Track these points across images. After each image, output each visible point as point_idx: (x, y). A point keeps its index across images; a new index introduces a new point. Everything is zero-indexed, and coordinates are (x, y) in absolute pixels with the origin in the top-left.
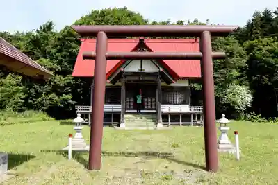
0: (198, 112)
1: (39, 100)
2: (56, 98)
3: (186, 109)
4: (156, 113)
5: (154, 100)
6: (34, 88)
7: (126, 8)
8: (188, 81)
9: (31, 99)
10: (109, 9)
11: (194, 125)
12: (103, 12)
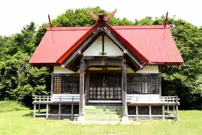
0: (170, 103)
1: (15, 90)
2: (31, 89)
3: (156, 99)
4: (121, 104)
5: (119, 89)
6: (11, 79)
7: (98, 7)
8: (157, 67)
9: (9, 90)
10: (84, 9)
11: (167, 118)
12: (77, 12)
